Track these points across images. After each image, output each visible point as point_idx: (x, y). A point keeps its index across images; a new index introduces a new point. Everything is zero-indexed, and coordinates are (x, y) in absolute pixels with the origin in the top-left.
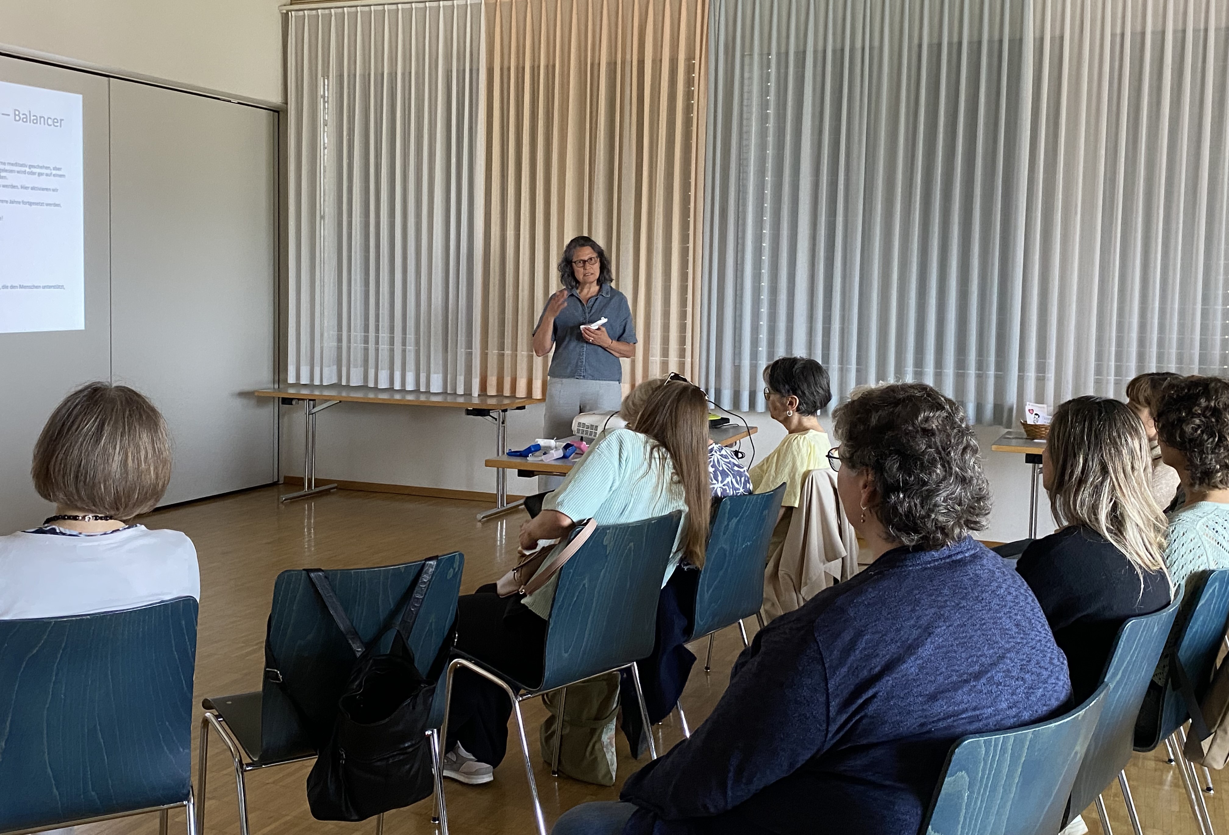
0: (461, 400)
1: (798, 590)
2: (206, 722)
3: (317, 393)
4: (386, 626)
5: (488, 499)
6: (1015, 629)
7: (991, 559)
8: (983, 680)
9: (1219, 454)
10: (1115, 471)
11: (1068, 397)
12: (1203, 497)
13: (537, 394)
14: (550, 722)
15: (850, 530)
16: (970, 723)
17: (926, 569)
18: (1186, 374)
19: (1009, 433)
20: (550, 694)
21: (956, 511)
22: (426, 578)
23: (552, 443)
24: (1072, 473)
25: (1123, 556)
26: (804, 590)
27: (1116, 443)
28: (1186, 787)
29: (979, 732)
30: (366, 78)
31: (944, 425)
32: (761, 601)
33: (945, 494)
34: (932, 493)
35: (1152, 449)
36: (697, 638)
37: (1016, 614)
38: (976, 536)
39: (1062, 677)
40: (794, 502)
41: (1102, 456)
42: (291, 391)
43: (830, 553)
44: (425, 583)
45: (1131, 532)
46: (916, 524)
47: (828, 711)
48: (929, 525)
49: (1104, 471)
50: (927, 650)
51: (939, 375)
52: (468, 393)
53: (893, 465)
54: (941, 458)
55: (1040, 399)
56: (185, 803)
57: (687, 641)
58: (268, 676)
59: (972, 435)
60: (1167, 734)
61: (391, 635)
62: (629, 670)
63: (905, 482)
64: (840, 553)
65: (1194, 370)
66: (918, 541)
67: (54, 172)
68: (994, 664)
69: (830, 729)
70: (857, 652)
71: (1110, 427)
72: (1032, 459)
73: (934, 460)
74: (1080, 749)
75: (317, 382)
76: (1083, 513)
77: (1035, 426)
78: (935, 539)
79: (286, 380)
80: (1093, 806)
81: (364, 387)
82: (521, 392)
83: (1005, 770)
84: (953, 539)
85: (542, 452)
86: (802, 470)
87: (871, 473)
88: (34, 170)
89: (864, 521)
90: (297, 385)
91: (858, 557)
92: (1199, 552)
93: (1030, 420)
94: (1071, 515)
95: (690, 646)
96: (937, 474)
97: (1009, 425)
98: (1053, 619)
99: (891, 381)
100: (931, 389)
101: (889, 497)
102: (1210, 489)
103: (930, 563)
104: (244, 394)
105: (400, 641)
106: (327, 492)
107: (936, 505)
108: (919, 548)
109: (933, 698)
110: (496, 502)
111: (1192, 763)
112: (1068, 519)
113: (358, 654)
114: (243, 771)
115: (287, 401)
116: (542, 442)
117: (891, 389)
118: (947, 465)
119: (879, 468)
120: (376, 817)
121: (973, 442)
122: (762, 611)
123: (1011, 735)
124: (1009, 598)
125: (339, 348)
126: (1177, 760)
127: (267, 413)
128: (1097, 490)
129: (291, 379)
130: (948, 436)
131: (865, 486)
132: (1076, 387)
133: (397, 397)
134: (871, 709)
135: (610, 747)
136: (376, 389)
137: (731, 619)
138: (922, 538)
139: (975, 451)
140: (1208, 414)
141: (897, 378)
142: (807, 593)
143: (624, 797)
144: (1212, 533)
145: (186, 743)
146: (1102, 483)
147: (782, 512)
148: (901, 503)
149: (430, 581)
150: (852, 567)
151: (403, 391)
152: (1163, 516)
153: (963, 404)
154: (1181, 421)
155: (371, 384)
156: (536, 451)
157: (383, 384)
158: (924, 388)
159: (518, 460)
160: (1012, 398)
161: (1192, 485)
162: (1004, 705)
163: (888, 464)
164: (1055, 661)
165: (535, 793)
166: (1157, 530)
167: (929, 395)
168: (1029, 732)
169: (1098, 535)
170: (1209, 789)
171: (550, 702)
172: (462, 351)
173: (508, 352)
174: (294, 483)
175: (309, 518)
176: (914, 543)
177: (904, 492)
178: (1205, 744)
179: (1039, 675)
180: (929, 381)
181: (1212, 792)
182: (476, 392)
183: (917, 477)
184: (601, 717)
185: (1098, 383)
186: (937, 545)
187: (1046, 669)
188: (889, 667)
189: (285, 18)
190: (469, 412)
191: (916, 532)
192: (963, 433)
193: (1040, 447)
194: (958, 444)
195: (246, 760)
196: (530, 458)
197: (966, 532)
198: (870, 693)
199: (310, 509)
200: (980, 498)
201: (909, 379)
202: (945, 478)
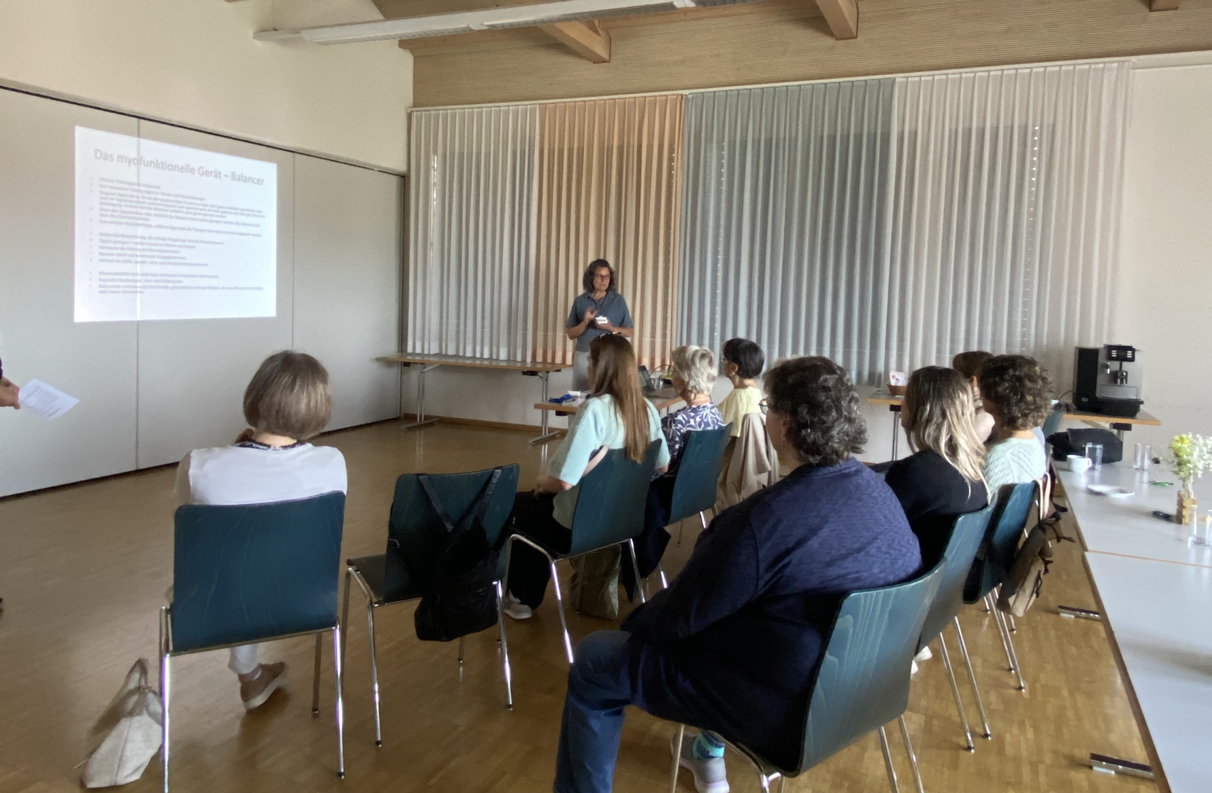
0: (519, 365)
1: (739, 491)
2: (348, 575)
3: (426, 359)
4: (468, 511)
5: (535, 430)
6: (884, 520)
7: (869, 474)
8: (863, 553)
9: (1020, 407)
10: (951, 414)
11: (918, 366)
12: (1010, 435)
13: (569, 361)
14: (574, 577)
15: (774, 453)
16: (853, 582)
17: (824, 478)
18: (996, 354)
19: (878, 391)
20: (575, 559)
21: (845, 441)
22: (494, 481)
23: (578, 393)
24: (921, 417)
25: (956, 472)
26: (743, 493)
27: (952, 396)
28: (997, 627)
29: (860, 589)
30: (461, 154)
31: (836, 384)
32: (714, 500)
33: (838, 429)
34: (830, 428)
35: (975, 401)
36: (672, 523)
37: (884, 510)
38: (859, 458)
39: (915, 553)
40: (737, 434)
41: (942, 404)
42: (409, 358)
43: (761, 468)
44: (493, 484)
45: (962, 456)
46: (818, 449)
47: (758, 572)
48: (827, 450)
49: (944, 415)
50: (825, 532)
51: (833, 351)
52: (524, 361)
53: (803, 411)
54: (835, 406)
55: (899, 369)
56: (334, 628)
57: (666, 525)
58: (390, 545)
59: (854, 390)
60: (985, 594)
61: (471, 517)
62: (627, 544)
63: (812, 422)
64: (767, 469)
65: (1003, 351)
66: (820, 460)
67: (258, 214)
68: (870, 543)
69: (759, 583)
70: (778, 532)
71: (948, 386)
72: (894, 408)
73: (831, 406)
74: (927, 601)
75: (426, 352)
76: (929, 442)
77: (896, 387)
78: (832, 459)
79: (406, 350)
80: (936, 640)
81: (457, 356)
82: (558, 360)
83: (878, 613)
84: (843, 459)
85: (571, 399)
86: (742, 413)
87: (788, 416)
88: (245, 212)
89: (784, 447)
90: (414, 354)
91: (779, 472)
92: (1006, 472)
93: (893, 382)
94: (921, 443)
95: (668, 529)
96: (833, 416)
97: (879, 385)
98: (910, 514)
99: (801, 354)
100: (828, 360)
101: (801, 432)
102: (1013, 430)
103: (827, 474)
104: (378, 360)
105: (477, 522)
106: (431, 424)
107: (832, 437)
108: (819, 465)
109: (829, 564)
110: (541, 432)
111: (1002, 613)
112: (918, 446)
113: (449, 530)
114: (373, 607)
115: (407, 364)
116: (572, 393)
117: (802, 361)
118: (839, 410)
119: (794, 413)
120: (459, 638)
121: (856, 395)
122: (715, 506)
123: (882, 591)
124: (880, 499)
125: (441, 330)
126: (991, 610)
127: (394, 372)
128: (939, 428)
129: (410, 350)
130: (840, 391)
131: (784, 424)
132: (924, 360)
133: (478, 362)
134: (787, 571)
135: (614, 594)
136: (464, 357)
137: (695, 511)
138: (823, 458)
139: (857, 401)
140: (1014, 380)
141: (805, 353)
142: (745, 494)
143: (623, 628)
144: (1016, 459)
145: (335, 587)
146: (942, 423)
147: (730, 439)
148: (809, 435)
149: (497, 482)
150: (775, 476)
151: (481, 358)
152: (982, 446)
153: (849, 370)
154: (996, 384)
155: (461, 354)
156: (568, 399)
157: (469, 354)
158: (823, 360)
159: (555, 404)
160: (881, 367)
161: (1002, 426)
162: (876, 571)
163: (800, 409)
164: (911, 542)
165: (564, 624)
166: (978, 454)
167: (826, 364)
168: (894, 589)
169: (939, 457)
170: (1012, 630)
171: (574, 563)
172: (520, 333)
173: (550, 334)
174: (411, 418)
175: (420, 441)
176: (817, 462)
177: (811, 428)
178: (1011, 600)
179: (900, 551)
180: (826, 355)
181: (1015, 632)
182: (529, 360)
183: (820, 419)
184: (607, 575)
185: (938, 358)
186: (832, 463)
187: (905, 547)
188: (800, 543)
189: (409, 116)
190: (525, 373)
191: (819, 454)
192: (850, 389)
193: (899, 400)
194: (845, 396)
195: (375, 600)
196: (564, 404)
197: (852, 455)
198: (786, 561)
199: (420, 433)
200: (861, 432)
201: (813, 353)
202: (837, 419)
